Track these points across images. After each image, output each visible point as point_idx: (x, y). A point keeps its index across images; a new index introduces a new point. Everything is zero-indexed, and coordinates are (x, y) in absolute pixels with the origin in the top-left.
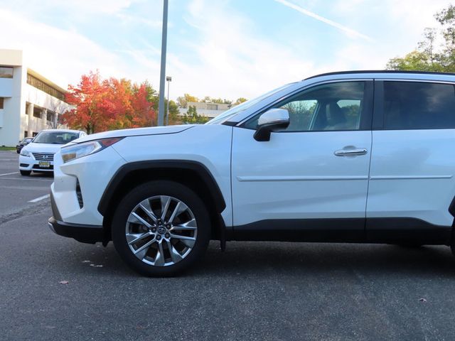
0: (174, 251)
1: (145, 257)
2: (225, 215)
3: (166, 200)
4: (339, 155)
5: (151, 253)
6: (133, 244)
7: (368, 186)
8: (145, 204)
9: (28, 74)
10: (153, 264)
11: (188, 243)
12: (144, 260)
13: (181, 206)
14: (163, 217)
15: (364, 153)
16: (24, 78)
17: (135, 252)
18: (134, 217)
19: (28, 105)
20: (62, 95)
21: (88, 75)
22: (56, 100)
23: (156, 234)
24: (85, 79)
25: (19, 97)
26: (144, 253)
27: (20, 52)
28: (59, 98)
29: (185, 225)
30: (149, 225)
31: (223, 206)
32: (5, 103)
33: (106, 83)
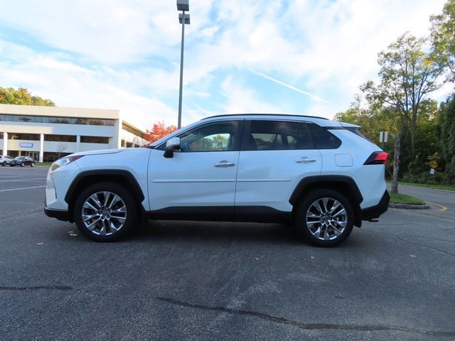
0: (112, 225)
1: (94, 229)
2: (144, 203)
3: (107, 194)
4: (217, 166)
5: (98, 227)
6: (86, 221)
7: (236, 186)
8: (94, 197)
9: (123, 124)
10: (99, 234)
11: (121, 221)
12: (93, 232)
13: (117, 198)
14: (105, 205)
15: (233, 165)
16: (120, 125)
17: (88, 226)
18: (87, 204)
19: (123, 142)
20: (143, 135)
21: (157, 124)
22: (140, 139)
23: (101, 215)
24: (155, 126)
25: (118, 137)
26: (93, 227)
27: (118, 111)
28: (142, 137)
29: (119, 210)
30: (96, 210)
31: (143, 198)
32: (110, 141)
33: (169, 128)
